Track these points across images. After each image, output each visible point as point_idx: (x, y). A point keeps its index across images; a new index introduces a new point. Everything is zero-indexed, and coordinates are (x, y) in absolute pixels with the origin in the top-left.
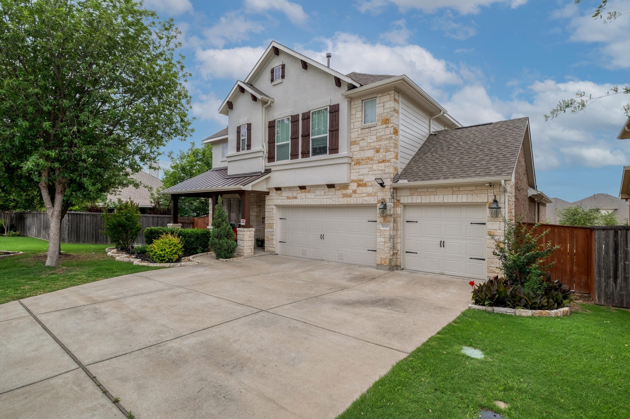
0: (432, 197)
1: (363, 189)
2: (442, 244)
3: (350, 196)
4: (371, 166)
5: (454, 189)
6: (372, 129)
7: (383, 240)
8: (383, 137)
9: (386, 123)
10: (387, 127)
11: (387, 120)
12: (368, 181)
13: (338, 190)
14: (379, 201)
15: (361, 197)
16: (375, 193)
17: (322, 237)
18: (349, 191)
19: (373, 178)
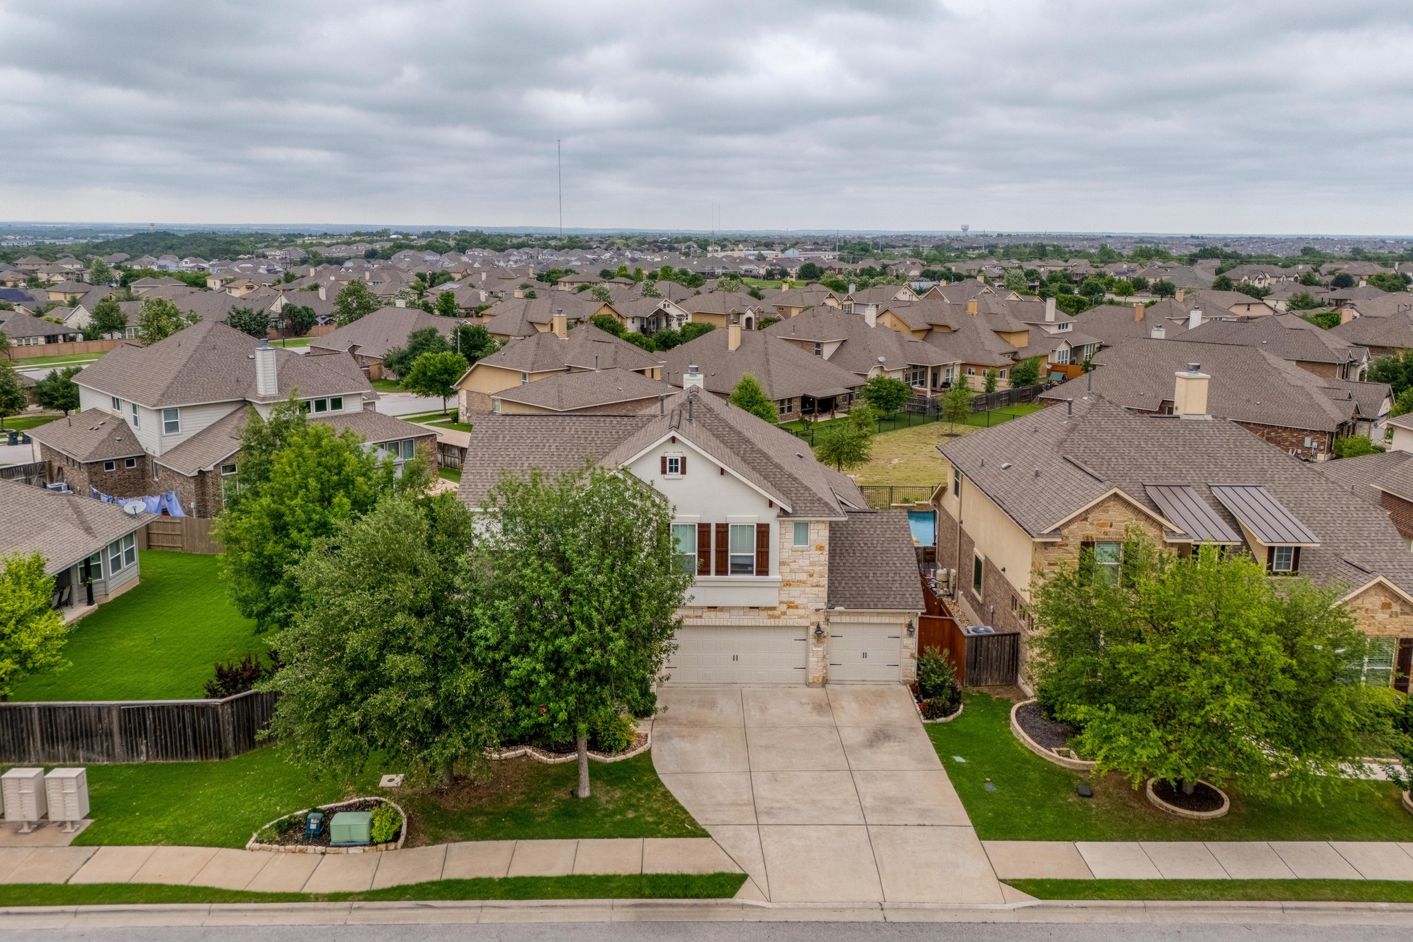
1: (795, 611)
2: (865, 655)
3: (779, 617)
4: (803, 588)
6: (805, 553)
7: (816, 659)
8: (818, 563)
9: (820, 550)
10: (822, 554)
11: (821, 547)
12: (800, 604)
13: (763, 611)
14: (812, 624)
15: (792, 618)
16: (808, 617)
17: (735, 658)
18: (777, 613)
19: (805, 601)
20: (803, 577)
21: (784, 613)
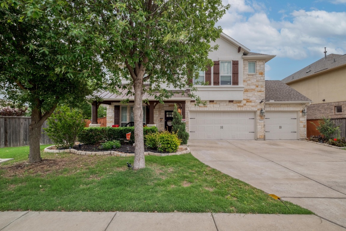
0: (279, 108)
1: (250, 104)
2: (280, 127)
3: (243, 107)
4: (254, 93)
5: (288, 105)
6: (254, 76)
7: (260, 127)
8: (260, 81)
9: (261, 74)
10: (262, 76)
11: (262, 73)
12: (252, 100)
13: (235, 103)
14: (258, 110)
15: (248, 107)
16: (256, 106)
17: (222, 127)
18: (242, 104)
19: (255, 99)
20: (253, 87)
21: (245, 105)
